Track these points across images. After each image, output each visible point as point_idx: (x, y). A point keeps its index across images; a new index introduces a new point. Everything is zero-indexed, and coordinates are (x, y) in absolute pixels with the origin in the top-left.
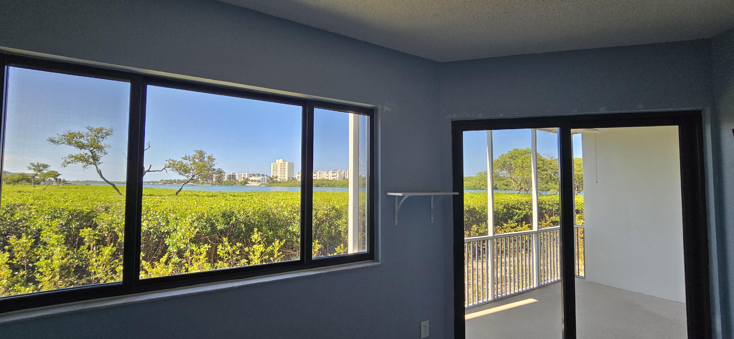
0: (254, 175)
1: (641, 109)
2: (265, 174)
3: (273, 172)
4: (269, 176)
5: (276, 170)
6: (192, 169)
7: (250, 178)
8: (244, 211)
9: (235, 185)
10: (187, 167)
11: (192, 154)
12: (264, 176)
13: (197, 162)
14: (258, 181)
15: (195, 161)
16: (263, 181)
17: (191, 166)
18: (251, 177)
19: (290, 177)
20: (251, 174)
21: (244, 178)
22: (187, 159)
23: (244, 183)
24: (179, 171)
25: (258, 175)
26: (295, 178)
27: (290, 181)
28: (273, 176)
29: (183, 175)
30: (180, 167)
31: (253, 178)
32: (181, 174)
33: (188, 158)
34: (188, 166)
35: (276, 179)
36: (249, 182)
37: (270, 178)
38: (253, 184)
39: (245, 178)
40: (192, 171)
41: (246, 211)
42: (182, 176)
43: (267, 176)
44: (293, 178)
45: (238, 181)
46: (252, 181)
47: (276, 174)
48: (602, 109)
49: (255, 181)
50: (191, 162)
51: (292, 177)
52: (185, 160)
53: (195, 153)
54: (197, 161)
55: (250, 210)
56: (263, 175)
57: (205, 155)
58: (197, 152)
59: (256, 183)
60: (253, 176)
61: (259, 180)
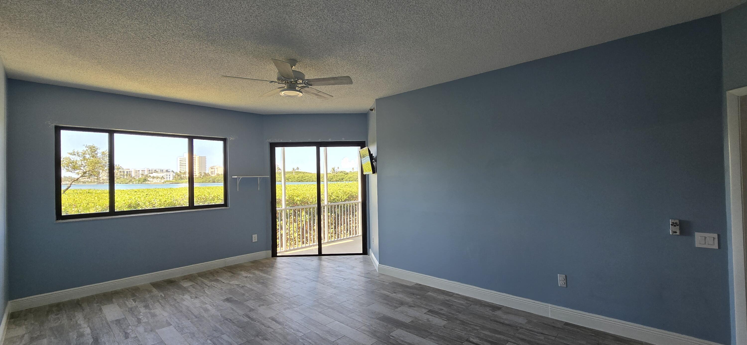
0: (156, 171)
1: (343, 140)
2: (170, 169)
3: (181, 167)
4: (175, 171)
5: (184, 164)
6: (83, 166)
7: (152, 175)
8: (150, 203)
9: (130, 183)
10: (76, 164)
11: (81, 149)
12: (169, 172)
13: (87, 158)
14: (162, 178)
15: (85, 157)
16: (168, 178)
17: (81, 163)
18: (152, 173)
19: (202, 172)
20: (152, 170)
21: (142, 175)
22: (75, 155)
23: (143, 180)
24: (66, 167)
25: (162, 171)
26: (208, 173)
27: (202, 177)
28: (180, 171)
29: (72, 172)
30: (68, 163)
31: (155, 175)
32: (70, 171)
33: (76, 153)
34: (77, 162)
35: (184, 175)
36: (149, 179)
37: (177, 174)
38: (155, 180)
39: (144, 174)
40: (82, 168)
41: (152, 203)
42: (70, 172)
43: (173, 171)
44: (206, 173)
45: (135, 179)
46: (154, 177)
47: (185, 170)
48: (330, 139)
49: (158, 178)
50: (81, 158)
51: (204, 173)
52: (73, 155)
53: (85, 149)
54: (87, 156)
55: (156, 202)
56: (167, 171)
57: (98, 150)
58: (88, 147)
59: (159, 180)
60: (154, 172)
61: (163, 176)
